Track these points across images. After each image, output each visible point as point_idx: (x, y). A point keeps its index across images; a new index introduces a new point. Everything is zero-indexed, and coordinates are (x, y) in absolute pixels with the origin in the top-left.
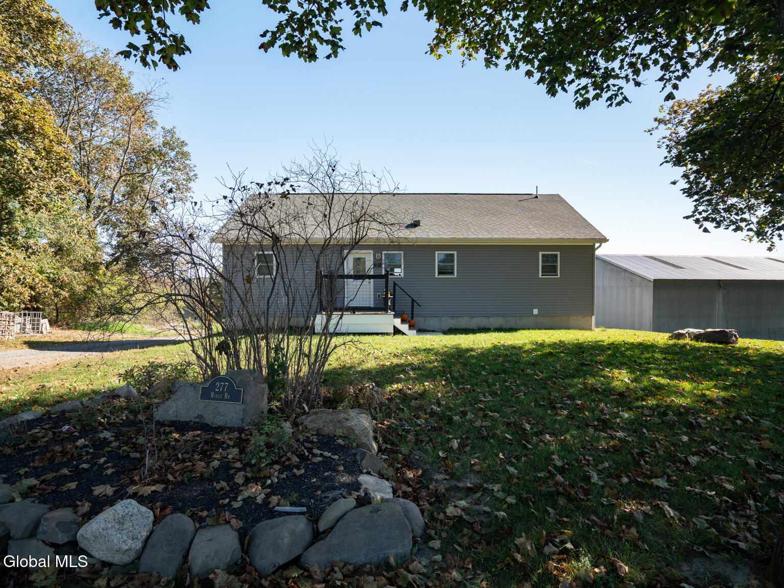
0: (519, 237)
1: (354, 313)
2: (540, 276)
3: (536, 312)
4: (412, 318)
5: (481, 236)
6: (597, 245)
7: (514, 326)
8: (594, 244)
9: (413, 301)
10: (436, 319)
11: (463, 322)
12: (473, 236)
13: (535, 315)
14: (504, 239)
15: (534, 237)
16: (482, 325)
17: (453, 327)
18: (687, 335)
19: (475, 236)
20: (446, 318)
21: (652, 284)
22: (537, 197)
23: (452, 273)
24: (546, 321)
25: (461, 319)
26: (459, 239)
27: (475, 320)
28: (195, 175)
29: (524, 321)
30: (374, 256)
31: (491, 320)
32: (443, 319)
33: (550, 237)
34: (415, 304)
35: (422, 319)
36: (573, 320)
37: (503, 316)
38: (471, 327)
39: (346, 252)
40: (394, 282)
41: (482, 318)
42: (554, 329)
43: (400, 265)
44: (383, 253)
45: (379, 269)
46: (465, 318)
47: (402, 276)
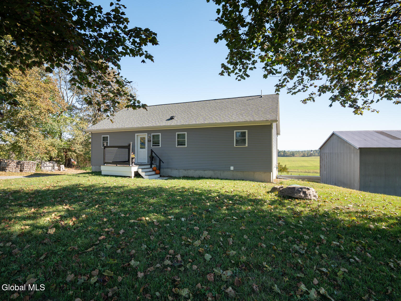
1: (117, 165)
2: (235, 146)
3: (232, 168)
4: (159, 169)
7: (219, 177)
9: (160, 160)
10: (176, 171)
11: (191, 173)
13: (232, 170)
17: (186, 175)
20: (182, 170)
21: (359, 151)
23: (185, 145)
24: (239, 174)
25: (189, 171)
27: (197, 172)
29: (226, 174)
30: (148, 136)
31: (206, 172)
32: (181, 171)
34: (161, 162)
35: (170, 170)
36: (258, 175)
37: (213, 170)
38: (195, 176)
39: (136, 134)
40: (151, 150)
41: (201, 171)
42: (243, 180)
43: (159, 141)
44: (152, 134)
45: (150, 143)
46: (192, 171)
47: (160, 146)
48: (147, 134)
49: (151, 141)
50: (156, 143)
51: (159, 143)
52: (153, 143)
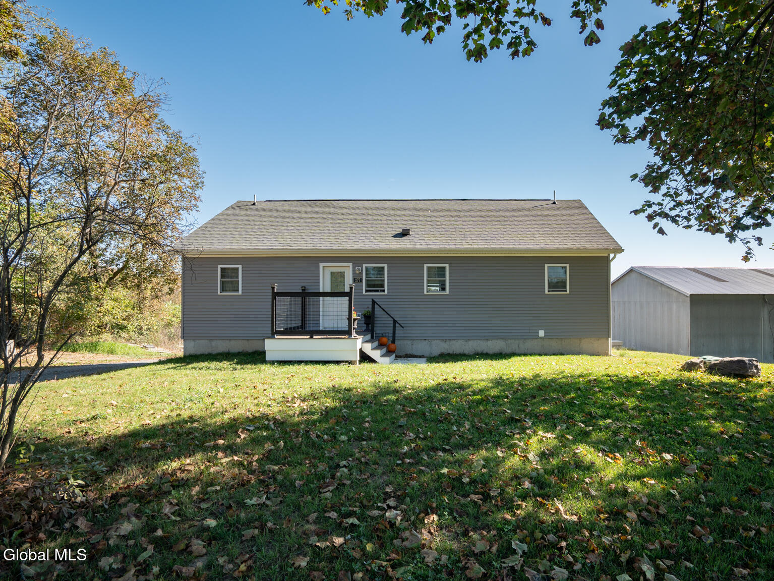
0: (520, 247)
1: (312, 337)
2: (546, 292)
3: (542, 333)
4: (393, 342)
5: (475, 247)
6: (612, 256)
7: (517, 351)
8: (609, 255)
9: (395, 322)
10: (425, 343)
11: (457, 347)
12: (466, 246)
13: (541, 338)
14: (502, 250)
15: (538, 247)
16: (479, 350)
17: (446, 352)
18: (702, 365)
19: (469, 246)
20: (438, 341)
21: (688, 300)
22: (554, 203)
23: (444, 289)
24: (555, 345)
25: (454, 342)
26: (451, 250)
27: (471, 343)
28: (202, 183)
29: (529, 344)
30: (354, 270)
31: (490, 343)
32: (434, 342)
33: (556, 246)
34: (397, 325)
35: (409, 342)
36: (586, 344)
37: (504, 338)
38: (466, 352)
39: (321, 265)
40: (372, 299)
41: (479, 341)
42: (562, 354)
43: (383, 281)
44: (364, 266)
45: (359, 284)
46: (459, 341)
47: (386, 292)
48: (351, 265)
49: (361, 280)
50: (374, 286)
51: (383, 286)
52: (368, 285)
